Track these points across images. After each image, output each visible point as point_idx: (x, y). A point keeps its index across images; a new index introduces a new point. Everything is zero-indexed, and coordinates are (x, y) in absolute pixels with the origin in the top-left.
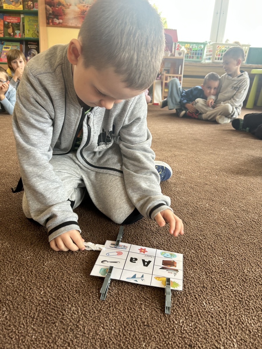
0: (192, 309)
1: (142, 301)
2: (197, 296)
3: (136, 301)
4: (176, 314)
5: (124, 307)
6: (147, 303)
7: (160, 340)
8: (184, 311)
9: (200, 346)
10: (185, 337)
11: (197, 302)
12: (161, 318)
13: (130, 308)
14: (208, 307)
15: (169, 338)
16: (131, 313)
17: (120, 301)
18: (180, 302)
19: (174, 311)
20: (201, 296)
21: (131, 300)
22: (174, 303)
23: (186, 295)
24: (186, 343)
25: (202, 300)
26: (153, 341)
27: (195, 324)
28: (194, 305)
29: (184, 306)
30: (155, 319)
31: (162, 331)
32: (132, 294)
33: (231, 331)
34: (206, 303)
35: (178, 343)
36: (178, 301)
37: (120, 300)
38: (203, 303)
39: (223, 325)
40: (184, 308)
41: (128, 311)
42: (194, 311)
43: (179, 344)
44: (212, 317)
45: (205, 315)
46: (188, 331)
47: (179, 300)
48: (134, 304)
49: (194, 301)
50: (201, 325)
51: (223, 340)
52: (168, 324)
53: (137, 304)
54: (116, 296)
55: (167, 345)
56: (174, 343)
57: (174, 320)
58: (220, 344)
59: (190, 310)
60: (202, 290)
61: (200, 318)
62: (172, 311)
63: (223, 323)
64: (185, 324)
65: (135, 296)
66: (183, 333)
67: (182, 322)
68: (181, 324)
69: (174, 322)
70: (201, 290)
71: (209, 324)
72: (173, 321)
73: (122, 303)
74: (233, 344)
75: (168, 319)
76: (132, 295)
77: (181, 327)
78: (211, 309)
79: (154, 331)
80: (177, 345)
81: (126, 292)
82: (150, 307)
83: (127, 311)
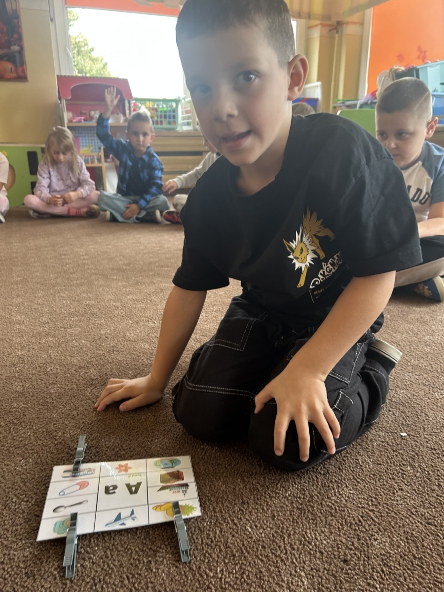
0: (232, 544)
1: (149, 556)
2: (236, 521)
3: (139, 560)
4: (209, 560)
5: (121, 577)
6: (159, 557)
11: (238, 530)
12: (186, 576)
13: (131, 576)
14: (255, 534)
16: (134, 584)
17: (112, 568)
18: (211, 539)
20: (243, 518)
21: (129, 560)
22: (202, 543)
23: (218, 525)
25: (245, 525)
28: (233, 536)
29: (219, 543)
30: (176, 580)
32: (130, 548)
33: (294, 561)
34: (251, 527)
36: (208, 538)
37: (112, 566)
38: (248, 529)
39: (282, 555)
40: (220, 546)
41: (129, 582)
42: (235, 546)
44: (264, 547)
45: (253, 547)
47: (209, 535)
48: (136, 566)
49: (233, 530)
50: (250, 566)
51: (286, 579)
52: (199, 581)
53: (141, 565)
54: (104, 562)
57: (208, 572)
58: (283, 586)
59: (229, 547)
60: (242, 508)
61: (246, 554)
62: (202, 558)
63: (282, 552)
64: (225, 573)
65: (136, 552)
67: (220, 571)
70: (239, 508)
71: (262, 561)
72: (206, 573)
73: (115, 570)
74: (302, 581)
75: (198, 573)
76: (130, 551)
78: (260, 535)
81: (120, 548)
82: (165, 563)
83: (126, 582)
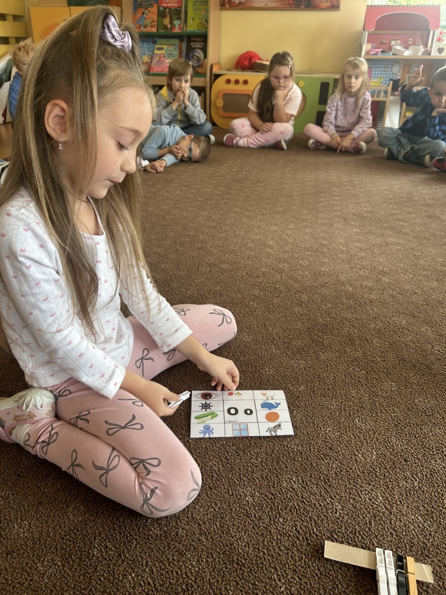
7: (304, 439)
8: (334, 422)
9: (339, 450)
10: (327, 442)
15: (313, 439)
19: (324, 421)
24: (327, 446)
26: (298, 438)
27: (341, 434)
31: (308, 433)
35: (319, 444)
43: (321, 445)
46: (332, 438)
49: (347, 417)
55: (309, 443)
56: (316, 443)
61: (348, 430)
66: (327, 439)
68: (327, 432)
69: (321, 429)
77: (327, 434)
79: (301, 432)
80: (318, 445)
